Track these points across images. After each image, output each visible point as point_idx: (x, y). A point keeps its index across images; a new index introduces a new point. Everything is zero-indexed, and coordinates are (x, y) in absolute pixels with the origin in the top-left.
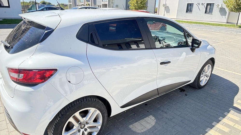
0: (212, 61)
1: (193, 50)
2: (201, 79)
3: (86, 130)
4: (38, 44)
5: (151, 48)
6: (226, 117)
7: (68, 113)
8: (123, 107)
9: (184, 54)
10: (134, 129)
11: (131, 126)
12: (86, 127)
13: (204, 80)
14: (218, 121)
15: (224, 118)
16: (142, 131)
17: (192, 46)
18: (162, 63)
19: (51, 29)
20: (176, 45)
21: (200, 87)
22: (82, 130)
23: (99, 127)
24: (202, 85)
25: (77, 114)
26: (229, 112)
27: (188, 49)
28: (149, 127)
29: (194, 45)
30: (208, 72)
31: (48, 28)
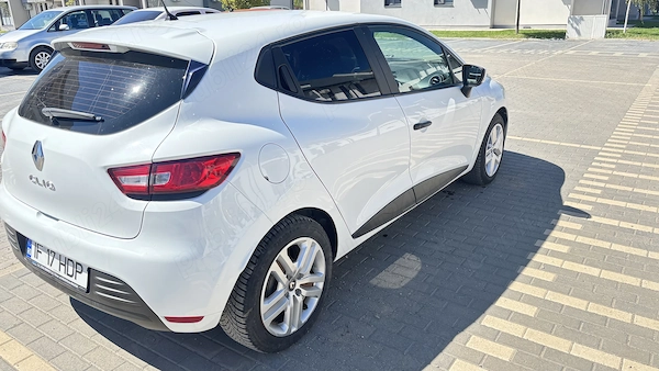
0: (502, 115)
1: (466, 91)
2: (487, 160)
3: (298, 292)
4: (181, 102)
5: (393, 94)
6: (557, 228)
7: (269, 252)
8: (355, 236)
9: (452, 100)
10: (383, 285)
11: (374, 281)
12: (298, 287)
13: (492, 162)
14: (544, 238)
15: (552, 229)
16: (403, 285)
17: (465, 82)
18: (416, 127)
19: (201, 64)
20: (427, 85)
21: (487, 181)
22: (292, 293)
23: (321, 285)
24: (491, 175)
25: (284, 254)
26: (558, 218)
27: (456, 90)
28: (412, 274)
29: (469, 80)
30: (499, 141)
31: (195, 64)
